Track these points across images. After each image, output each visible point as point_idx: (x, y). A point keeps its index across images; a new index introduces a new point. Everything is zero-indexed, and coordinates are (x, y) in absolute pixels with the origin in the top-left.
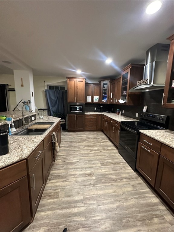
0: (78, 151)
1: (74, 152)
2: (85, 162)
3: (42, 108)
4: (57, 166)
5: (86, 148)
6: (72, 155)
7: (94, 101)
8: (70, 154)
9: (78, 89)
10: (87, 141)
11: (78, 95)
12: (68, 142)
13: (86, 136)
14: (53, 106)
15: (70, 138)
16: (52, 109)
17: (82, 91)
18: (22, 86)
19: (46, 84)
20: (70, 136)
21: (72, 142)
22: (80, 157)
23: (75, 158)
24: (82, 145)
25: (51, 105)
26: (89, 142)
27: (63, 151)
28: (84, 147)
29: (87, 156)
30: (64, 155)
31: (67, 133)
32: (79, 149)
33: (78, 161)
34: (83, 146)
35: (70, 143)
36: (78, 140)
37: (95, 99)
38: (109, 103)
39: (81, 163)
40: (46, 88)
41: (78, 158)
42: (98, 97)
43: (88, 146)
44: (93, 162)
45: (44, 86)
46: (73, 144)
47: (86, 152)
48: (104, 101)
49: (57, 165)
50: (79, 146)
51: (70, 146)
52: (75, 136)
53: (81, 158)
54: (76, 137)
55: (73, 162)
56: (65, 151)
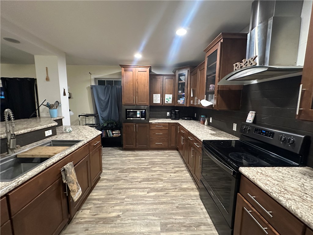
0: (127, 191)
1: (120, 193)
2: (132, 219)
3: (85, 113)
4: (77, 226)
5: (144, 185)
6: (115, 199)
7: (166, 103)
8: (111, 196)
9: (138, 83)
10: (149, 168)
11: (138, 92)
12: (117, 169)
13: (150, 159)
14: (103, 110)
15: (123, 162)
16: (101, 114)
17: (145, 86)
18: (47, 79)
19: (93, 77)
20: (124, 159)
21: (123, 171)
22: (127, 205)
23: (117, 208)
24: (138, 178)
25: (101, 108)
26: (152, 171)
27: (101, 189)
28: (140, 182)
29: (140, 204)
30: (98, 200)
31: (121, 152)
32: (131, 186)
33: (119, 216)
34: (139, 180)
35: (119, 172)
36: (133, 166)
37: (167, 99)
38: (188, 106)
39: (123, 222)
40: (93, 84)
41: (122, 207)
42: (171, 96)
43: (147, 180)
44: (147, 219)
45: (90, 80)
46: (123, 175)
47: (140, 193)
48: (181, 101)
49: (77, 223)
50: (133, 178)
51: (117, 179)
52: (132, 158)
53: (128, 207)
54: (133, 160)
55: (110, 218)
56: (105, 189)
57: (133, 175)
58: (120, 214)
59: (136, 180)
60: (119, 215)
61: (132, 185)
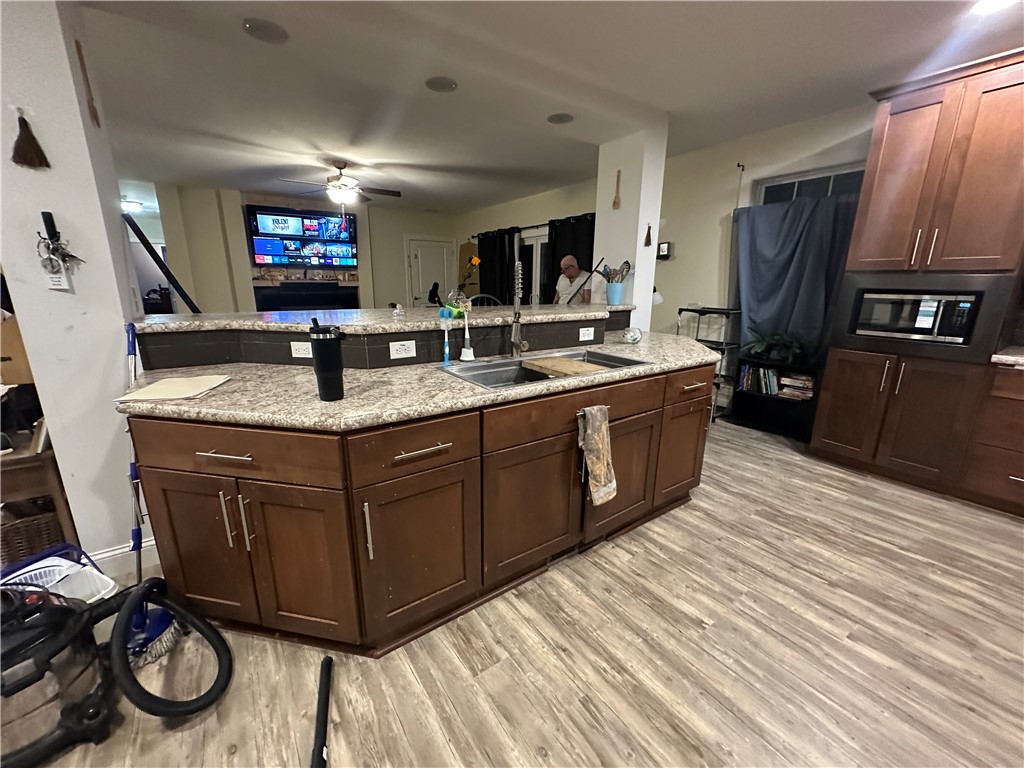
0: (760, 577)
1: (732, 569)
5: (840, 599)
6: (709, 574)
8: (701, 561)
11: (950, 205)
12: (754, 501)
14: (761, 295)
15: (789, 492)
16: (750, 310)
18: (616, 204)
19: (748, 178)
20: (798, 482)
21: (775, 515)
22: (741, 614)
23: (705, 599)
24: (829, 565)
27: (678, 527)
28: (831, 584)
29: (793, 645)
31: (798, 458)
32: (783, 575)
33: (700, 623)
34: (835, 577)
35: (758, 513)
36: (829, 522)
40: (745, 202)
41: (719, 609)
44: (801, 708)
46: (768, 528)
47: (810, 616)
50: (808, 556)
51: (741, 529)
52: (835, 494)
53: (741, 622)
54: (837, 501)
55: (673, 609)
56: (691, 534)
57: (814, 548)
58: (705, 621)
59: (818, 571)
60: (703, 622)
61: (789, 572)
